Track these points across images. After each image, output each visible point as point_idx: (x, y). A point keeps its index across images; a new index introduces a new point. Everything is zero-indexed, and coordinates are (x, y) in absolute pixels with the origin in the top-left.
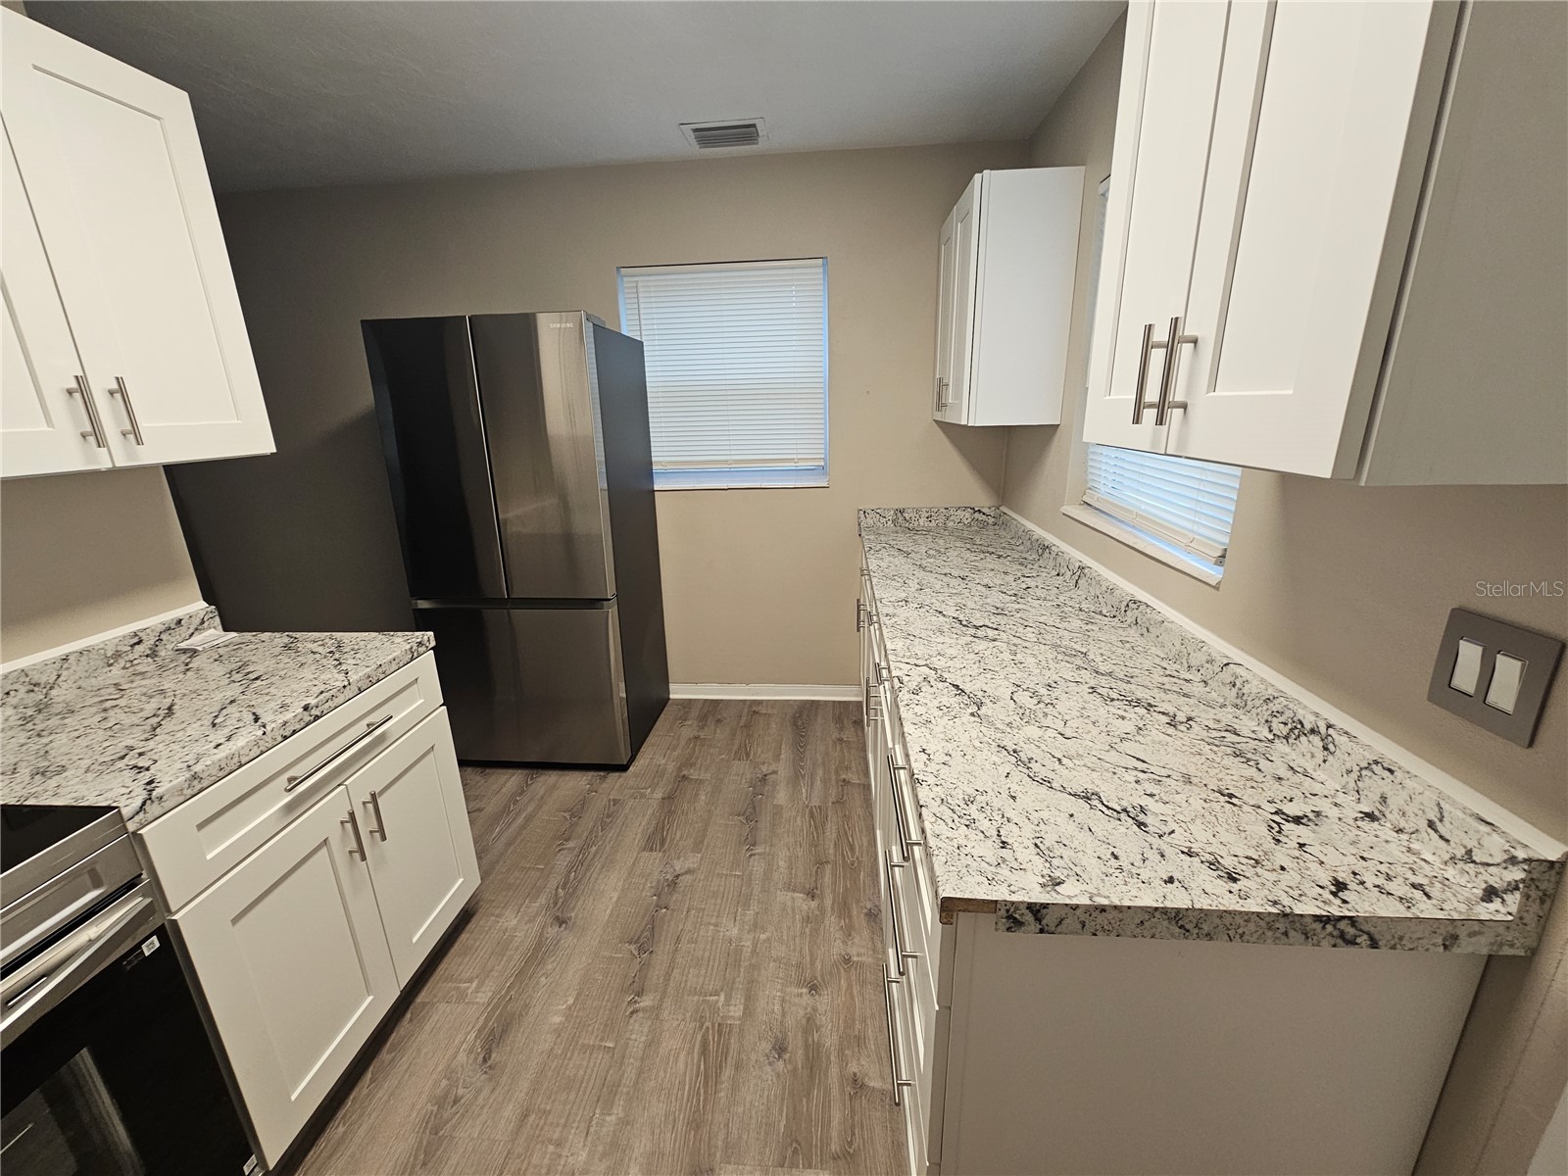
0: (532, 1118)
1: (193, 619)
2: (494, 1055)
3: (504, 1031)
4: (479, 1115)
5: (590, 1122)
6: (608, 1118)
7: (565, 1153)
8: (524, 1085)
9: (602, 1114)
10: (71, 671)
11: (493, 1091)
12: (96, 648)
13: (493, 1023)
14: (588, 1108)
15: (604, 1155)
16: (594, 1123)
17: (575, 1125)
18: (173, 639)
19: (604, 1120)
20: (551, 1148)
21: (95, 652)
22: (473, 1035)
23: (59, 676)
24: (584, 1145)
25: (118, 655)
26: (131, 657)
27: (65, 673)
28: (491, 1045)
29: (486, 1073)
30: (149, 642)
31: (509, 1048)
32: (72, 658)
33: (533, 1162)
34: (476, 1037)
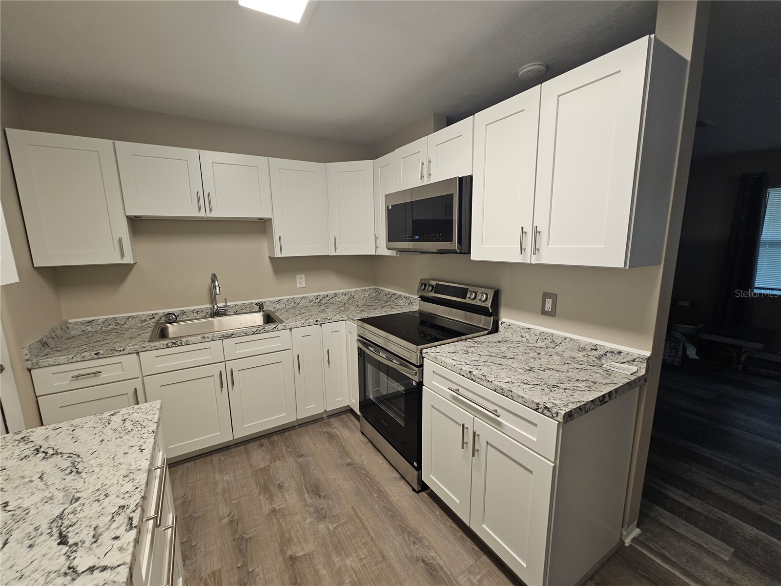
0: (380, 559)
1: (629, 356)
2: (422, 564)
3: (431, 575)
4: (400, 546)
5: (355, 574)
6: (349, 580)
7: (356, 559)
8: (397, 565)
9: (353, 580)
10: (565, 344)
11: (406, 555)
12: (578, 341)
13: (440, 574)
14: (361, 577)
15: (340, 568)
16: (354, 574)
17: (361, 569)
18: (612, 358)
19: (350, 578)
20: (363, 556)
21: (576, 342)
22: (441, 563)
23: (561, 343)
24: (351, 566)
25: (584, 349)
26: (589, 353)
27: (563, 343)
28: (429, 566)
29: (417, 557)
30: (600, 352)
31: (421, 571)
32: (568, 340)
33: (365, 549)
34: (440, 564)
